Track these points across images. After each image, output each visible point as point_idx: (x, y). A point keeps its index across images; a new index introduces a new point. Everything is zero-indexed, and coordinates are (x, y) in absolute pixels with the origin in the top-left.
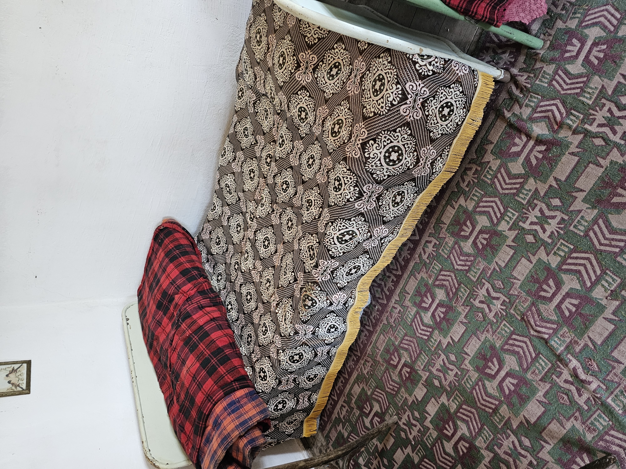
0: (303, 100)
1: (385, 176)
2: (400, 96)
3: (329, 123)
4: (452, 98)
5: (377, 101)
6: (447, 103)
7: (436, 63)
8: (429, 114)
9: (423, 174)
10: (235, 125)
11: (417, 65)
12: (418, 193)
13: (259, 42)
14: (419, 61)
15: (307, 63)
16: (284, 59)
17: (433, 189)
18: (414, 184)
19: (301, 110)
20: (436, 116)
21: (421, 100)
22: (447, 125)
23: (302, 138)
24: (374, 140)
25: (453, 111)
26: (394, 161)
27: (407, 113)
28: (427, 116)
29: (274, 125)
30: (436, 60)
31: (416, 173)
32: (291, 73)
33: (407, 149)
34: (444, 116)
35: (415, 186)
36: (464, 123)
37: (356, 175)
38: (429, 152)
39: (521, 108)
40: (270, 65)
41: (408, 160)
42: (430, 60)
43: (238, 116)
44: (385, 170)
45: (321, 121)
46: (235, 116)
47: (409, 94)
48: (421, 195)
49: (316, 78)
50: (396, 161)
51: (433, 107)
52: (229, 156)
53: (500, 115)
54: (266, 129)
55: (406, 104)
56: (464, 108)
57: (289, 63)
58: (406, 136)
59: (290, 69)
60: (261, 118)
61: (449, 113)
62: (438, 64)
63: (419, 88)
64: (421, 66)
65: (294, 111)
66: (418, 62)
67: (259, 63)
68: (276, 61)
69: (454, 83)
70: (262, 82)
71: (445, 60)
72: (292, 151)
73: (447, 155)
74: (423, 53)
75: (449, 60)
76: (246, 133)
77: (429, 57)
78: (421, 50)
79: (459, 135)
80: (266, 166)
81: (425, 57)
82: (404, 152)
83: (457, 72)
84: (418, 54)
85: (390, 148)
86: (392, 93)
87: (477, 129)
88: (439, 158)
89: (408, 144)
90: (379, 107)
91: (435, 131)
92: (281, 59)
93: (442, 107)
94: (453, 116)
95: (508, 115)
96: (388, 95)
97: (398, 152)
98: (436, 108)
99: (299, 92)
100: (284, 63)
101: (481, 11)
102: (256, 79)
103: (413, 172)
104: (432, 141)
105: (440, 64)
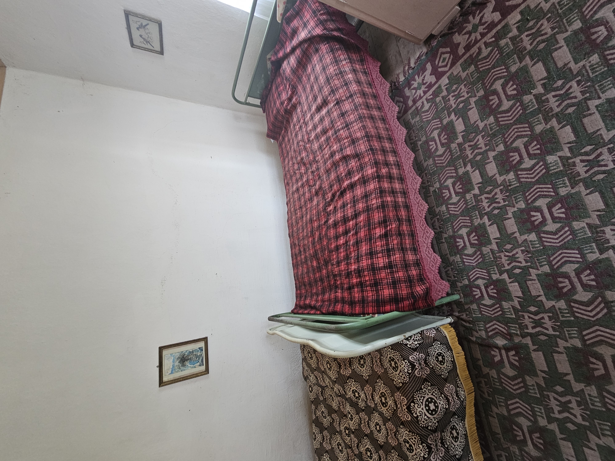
0: (352, 385)
1: (435, 423)
2: (410, 366)
3: (377, 398)
4: (438, 350)
5: (399, 374)
6: (437, 354)
7: (417, 337)
8: (433, 366)
9: (457, 407)
10: (315, 412)
11: (408, 345)
12: (463, 419)
13: (311, 358)
14: (408, 342)
15: (344, 362)
16: (330, 364)
17: (470, 410)
18: (457, 417)
19: (354, 391)
20: (437, 365)
21: (423, 361)
22: (447, 366)
23: (363, 410)
24: (413, 402)
25: (443, 356)
26: (434, 410)
27: (421, 374)
28: (433, 368)
29: (340, 404)
30: (416, 336)
31: (452, 409)
32: (338, 372)
33: (436, 396)
34: (441, 362)
35: (458, 417)
36: (455, 358)
37: (417, 434)
38: (449, 388)
39: (477, 332)
40: (323, 370)
41: (442, 403)
42: (413, 338)
43: (314, 405)
44: (433, 420)
45: (370, 397)
46: (312, 405)
47: (414, 362)
48: (466, 420)
49: (354, 369)
50: (435, 409)
51: (432, 361)
52: (319, 437)
53: (469, 341)
54: (336, 408)
55: (416, 369)
56: (448, 350)
57: (334, 366)
58: (429, 388)
59: (336, 369)
60: (329, 402)
61: (442, 358)
62: (418, 338)
63: (417, 356)
64: (410, 345)
65: (350, 394)
66: (407, 344)
67: (315, 370)
68: (326, 367)
69: (434, 342)
70: (322, 379)
71: (420, 334)
72: (360, 422)
73: (461, 383)
74: (407, 337)
75: (421, 331)
76: (324, 415)
77: (411, 337)
78: (405, 336)
79: (457, 366)
80: (347, 437)
81: (409, 338)
82: (435, 399)
83: (430, 335)
84: (405, 339)
85: (426, 402)
86: (405, 366)
87: (464, 356)
88: (458, 389)
89: (434, 392)
90: (403, 378)
91: (443, 373)
92: (328, 365)
93: (436, 357)
94: (446, 358)
95: (474, 339)
96: (403, 369)
97: (433, 402)
98: (434, 360)
99: (348, 381)
100: (331, 367)
101: (421, 305)
102: (317, 379)
103: (451, 410)
104: (446, 380)
105: (419, 337)
